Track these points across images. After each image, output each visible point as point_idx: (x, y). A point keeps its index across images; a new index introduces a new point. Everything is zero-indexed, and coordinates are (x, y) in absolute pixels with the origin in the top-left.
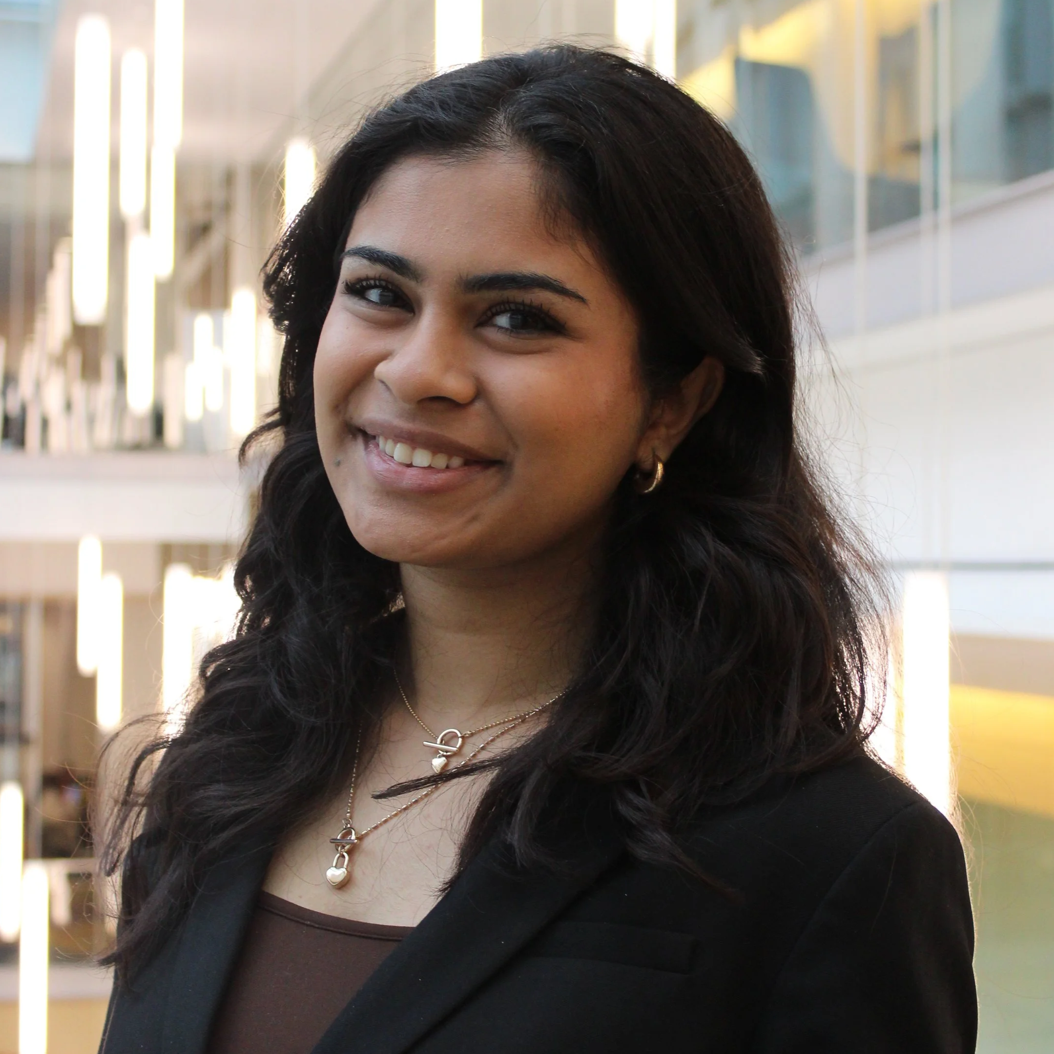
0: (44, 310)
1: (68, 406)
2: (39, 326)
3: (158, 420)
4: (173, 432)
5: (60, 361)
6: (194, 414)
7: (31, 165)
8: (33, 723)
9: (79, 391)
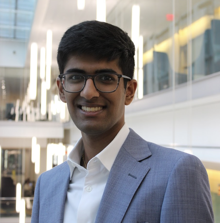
0: (27, 94)
1: (31, 112)
2: (26, 97)
3: (47, 115)
4: (50, 118)
5: (30, 104)
6: (54, 114)
7: (23, 68)
8: (23, 171)
9: (33, 109)
